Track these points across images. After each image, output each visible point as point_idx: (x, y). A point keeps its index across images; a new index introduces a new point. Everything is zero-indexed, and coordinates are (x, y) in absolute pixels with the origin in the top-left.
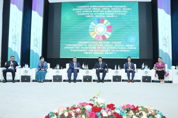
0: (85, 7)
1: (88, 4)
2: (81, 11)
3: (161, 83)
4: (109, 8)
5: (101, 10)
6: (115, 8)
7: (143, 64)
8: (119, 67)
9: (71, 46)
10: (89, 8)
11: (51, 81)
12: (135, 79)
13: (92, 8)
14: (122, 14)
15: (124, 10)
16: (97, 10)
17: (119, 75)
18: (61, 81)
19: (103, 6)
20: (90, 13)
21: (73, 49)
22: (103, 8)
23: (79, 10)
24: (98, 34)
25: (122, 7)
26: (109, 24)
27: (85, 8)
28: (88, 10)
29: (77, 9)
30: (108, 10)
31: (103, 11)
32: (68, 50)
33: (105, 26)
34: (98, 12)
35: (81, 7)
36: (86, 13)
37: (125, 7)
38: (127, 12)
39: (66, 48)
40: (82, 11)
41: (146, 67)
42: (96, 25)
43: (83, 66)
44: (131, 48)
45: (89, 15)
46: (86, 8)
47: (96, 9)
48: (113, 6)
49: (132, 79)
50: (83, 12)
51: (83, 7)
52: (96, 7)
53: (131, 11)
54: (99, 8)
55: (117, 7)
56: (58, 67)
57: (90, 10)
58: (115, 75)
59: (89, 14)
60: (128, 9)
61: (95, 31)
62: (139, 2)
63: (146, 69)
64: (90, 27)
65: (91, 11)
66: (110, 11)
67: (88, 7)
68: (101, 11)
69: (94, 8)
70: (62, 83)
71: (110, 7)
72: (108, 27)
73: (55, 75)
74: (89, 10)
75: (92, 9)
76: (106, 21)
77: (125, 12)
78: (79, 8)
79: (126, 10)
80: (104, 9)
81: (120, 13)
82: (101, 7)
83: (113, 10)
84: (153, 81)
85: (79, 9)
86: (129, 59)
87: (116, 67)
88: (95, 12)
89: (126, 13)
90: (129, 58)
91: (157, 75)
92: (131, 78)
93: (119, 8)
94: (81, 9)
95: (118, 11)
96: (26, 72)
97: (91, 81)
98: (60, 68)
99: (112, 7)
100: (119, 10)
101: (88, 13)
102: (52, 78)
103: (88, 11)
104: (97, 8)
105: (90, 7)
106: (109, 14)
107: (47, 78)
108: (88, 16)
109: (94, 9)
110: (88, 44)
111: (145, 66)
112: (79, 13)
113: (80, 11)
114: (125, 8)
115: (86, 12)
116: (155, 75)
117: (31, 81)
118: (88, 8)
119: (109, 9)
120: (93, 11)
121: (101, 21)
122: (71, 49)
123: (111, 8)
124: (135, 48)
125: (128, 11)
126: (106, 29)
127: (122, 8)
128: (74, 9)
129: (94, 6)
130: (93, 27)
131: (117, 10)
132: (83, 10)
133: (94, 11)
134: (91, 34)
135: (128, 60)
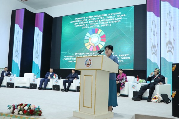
0: (81, 18)
1: (84, 15)
2: (78, 23)
4: (103, 17)
5: (96, 20)
6: (110, 16)
9: (69, 58)
10: (85, 19)
13: (87, 19)
14: (116, 22)
15: (118, 17)
16: (92, 21)
18: (36, 88)
19: (98, 16)
20: (86, 24)
21: (70, 60)
22: (98, 17)
23: (76, 23)
24: (92, 44)
25: (117, 15)
26: (103, 33)
27: (81, 19)
28: (84, 21)
29: (74, 22)
30: (102, 19)
31: (98, 21)
32: (67, 62)
33: (99, 36)
34: (93, 23)
35: (78, 19)
36: (83, 24)
37: (120, 13)
38: (121, 18)
39: (65, 59)
40: (79, 23)
42: (91, 35)
44: (125, 58)
45: (85, 26)
46: (82, 19)
47: (91, 19)
48: (107, 15)
50: (80, 23)
51: (80, 18)
52: (91, 17)
53: (125, 17)
54: (94, 18)
55: (111, 14)
57: (86, 21)
59: (85, 25)
60: (123, 16)
61: (90, 41)
62: (134, 6)
65: (87, 22)
66: (105, 20)
67: (84, 18)
68: (95, 21)
69: (89, 18)
71: (104, 15)
72: (102, 37)
74: (85, 21)
75: (87, 20)
76: (100, 31)
77: (119, 19)
78: (77, 20)
79: (121, 17)
80: (99, 19)
81: (114, 20)
82: (96, 16)
83: (107, 19)
85: (76, 21)
88: (90, 23)
89: (120, 20)
93: (114, 15)
94: (78, 21)
95: (112, 19)
99: (106, 15)
100: (113, 18)
101: (84, 24)
103: (84, 22)
104: (92, 18)
105: (85, 18)
106: (103, 23)
108: (84, 28)
109: (90, 20)
110: (84, 55)
112: (77, 25)
113: (77, 22)
114: (119, 15)
115: (83, 23)
118: (84, 19)
119: (103, 18)
120: (88, 22)
121: (95, 31)
123: (105, 17)
124: (129, 58)
125: (122, 17)
126: (100, 39)
127: (116, 15)
128: (72, 22)
129: (89, 17)
130: (88, 38)
131: (111, 18)
132: (80, 22)
133: (89, 22)
134: (86, 45)
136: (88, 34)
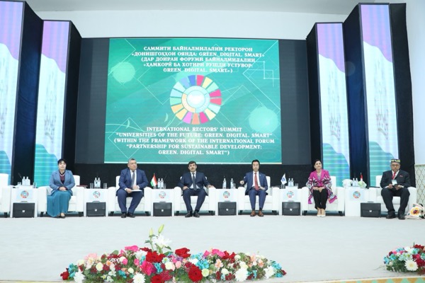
0: (162, 48)
1: (169, 42)
2: (152, 59)
3: (318, 215)
4: (215, 52)
5: (198, 56)
6: (229, 52)
7: (284, 176)
8: (232, 184)
9: (129, 137)
10: (172, 51)
11: (81, 214)
12: (266, 208)
13: (177, 52)
14: (243, 65)
15: (247, 58)
16: (188, 57)
17: (231, 200)
18: (104, 215)
19: (202, 49)
20: (173, 62)
21: (133, 144)
22: (202, 52)
23: (148, 57)
24: (190, 109)
25: (245, 52)
26: (214, 87)
27: (162, 51)
28: (169, 56)
29: (143, 54)
30: (212, 57)
31: (201, 59)
32: (123, 146)
33: (205, 92)
34: (191, 61)
35: (153, 48)
36: (165, 62)
37: (251, 50)
38: (253, 60)
39: (119, 140)
40: (155, 59)
41: (291, 183)
42: (186, 89)
43: (153, 182)
44: (264, 141)
45: (170, 67)
46: (164, 51)
47: (187, 54)
48: (223, 49)
49: (261, 209)
50: (158, 59)
51: (157, 48)
52: (186, 48)
53: (262, 59)
54: (193, 51)
55: (233, 49)
56: (98, 183)
57: (174, 57)
58: (223, 201)
59: (170, 64)
60: (257, 55)
61: (184, 102)
62: (280, 40)
63: (291, 186)
64: (173, 93)
65: (176, 59)
66: (218, 59)
67: (169, 48)
68: (196, 59)
69: (181, 51)
70: (107, 218)
71: (217, 49)
72: (212, 94)
73: (91, 202)
74: (171, 57)
75: (176, 54)
76: (207, 81)
77: (249, 60)
78: (149, 51)
79: (253, 57)
80: (204, 54)
81: (239, 63)
82: (197, 49)
83: (223, 57)
84: (306, 213)
85: (147, 54)
86: (256, 166)
87: (225, 184)
88: (184, 61)
89: (251, 63)
90: (254, 163)
91: (312, 200)
92: (257, 208)
93: (238, 52)
94: (152, 54)
95: (234, 60)
96: (25, 194)
97: (171, 215)
98: (102, 187)
99: (221, 49)
100: (236, 57)
101: (168, 62)
102: (83, 209)
103: (169, 59)
104: (189, 51)
105: (172, 48)
106: (215, 65)
107: (71, 208)
108: (169, 70)
109: (183, 54)
110: (168, 132)
111: (287, 180)
112: (149, 62)
113: (150, 57)
114: (250, 53)
115: (165, 59)
116: (309, 200)
117: (36, 215)
118: (169, 51)
119: (215, 54)
120: (179, 59)
121: (198, 80)
122: (129, 143)
123: (218, 53)
124: (272, 141)
125: (256, 58)
126: (208, 99)
127: (242, 53)
128: (137, 54)
129: (182, 48)
130: (179, 95)
131: (232, 57)
132: (158, 56)
133: (182, 59)
134: (175, 109)
135: (254, 167)
136: (178, 86)
